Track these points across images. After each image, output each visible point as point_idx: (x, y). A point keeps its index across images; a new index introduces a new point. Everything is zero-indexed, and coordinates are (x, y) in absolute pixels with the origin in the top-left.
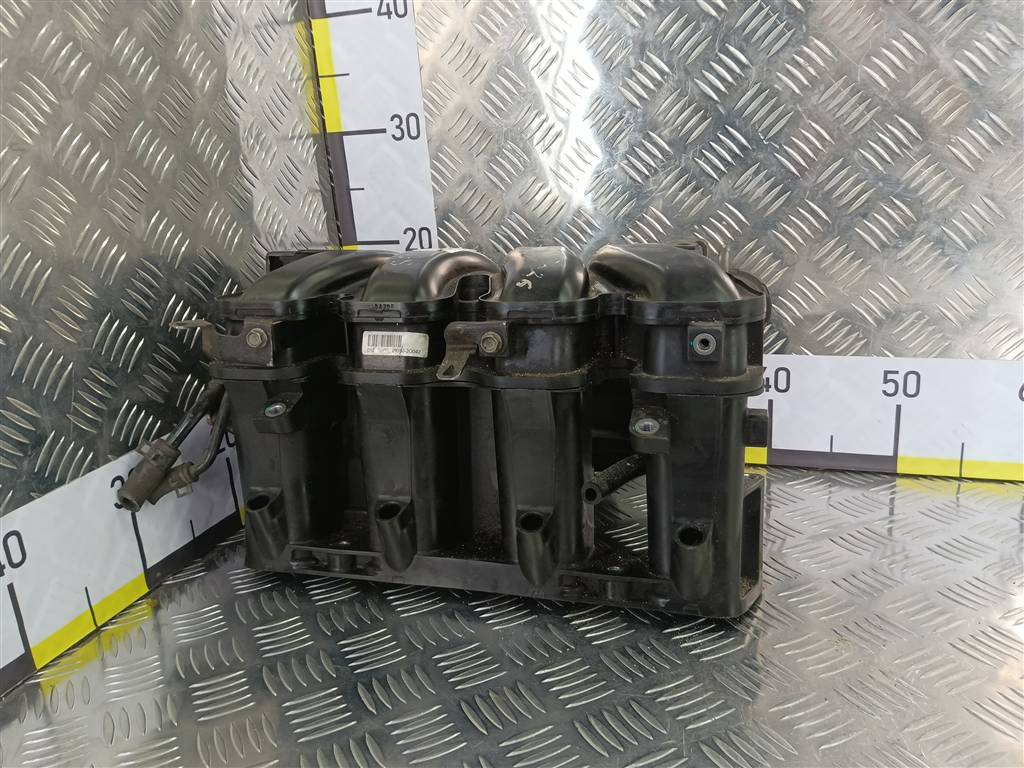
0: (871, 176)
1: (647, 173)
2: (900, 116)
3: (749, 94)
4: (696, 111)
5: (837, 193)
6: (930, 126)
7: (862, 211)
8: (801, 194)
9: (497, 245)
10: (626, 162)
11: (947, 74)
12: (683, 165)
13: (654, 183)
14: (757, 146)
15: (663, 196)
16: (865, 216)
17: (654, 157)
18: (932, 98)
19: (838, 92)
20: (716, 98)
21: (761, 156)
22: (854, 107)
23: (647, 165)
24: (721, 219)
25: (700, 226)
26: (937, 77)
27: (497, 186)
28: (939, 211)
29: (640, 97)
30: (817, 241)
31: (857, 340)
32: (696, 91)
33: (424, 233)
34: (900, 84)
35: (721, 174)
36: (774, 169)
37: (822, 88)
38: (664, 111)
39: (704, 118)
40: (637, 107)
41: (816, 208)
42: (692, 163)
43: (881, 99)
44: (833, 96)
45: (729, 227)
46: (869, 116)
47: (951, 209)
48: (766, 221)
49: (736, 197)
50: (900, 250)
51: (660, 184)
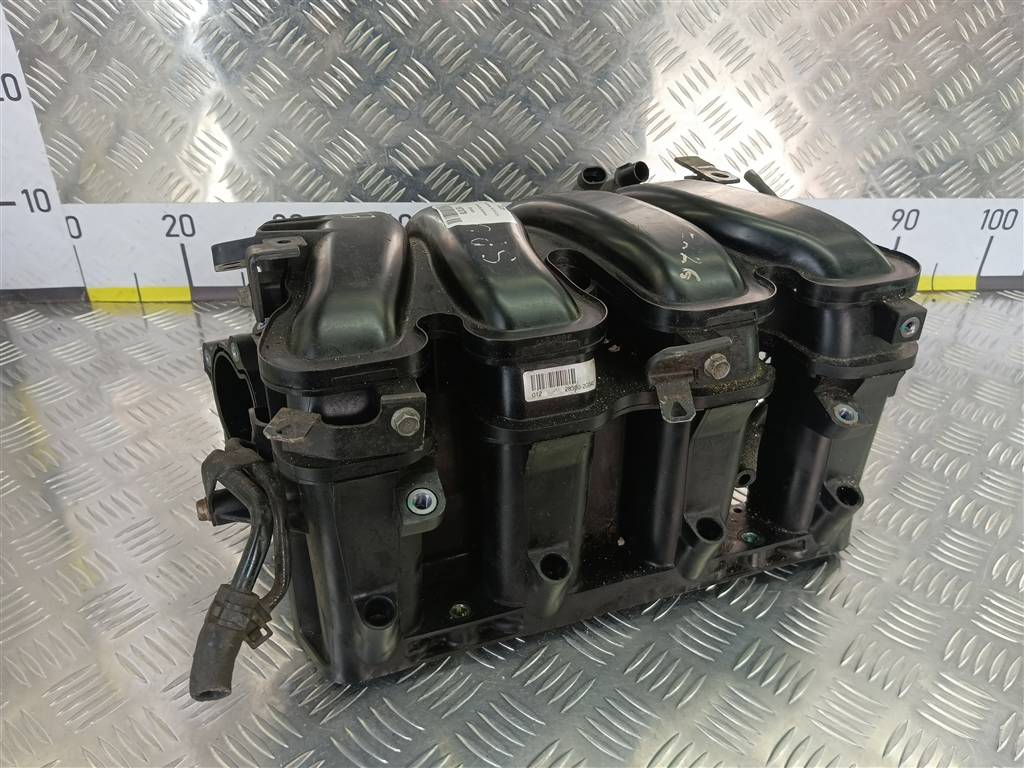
0: (467, 38)
1: (256, 23)
5: (439, 52)
7: (461, 70)
8: (407, 53)
10: (232, 10)
12: (292, 16)
13: (266, 33)
15: (274, 48)
16: (464, 75)
17: (263, 9)
21: (367, 13)
23: (255, 16)
24: (335, 74)
25: (315, 79)
28: (525, 73)
30: (424, 98)
31: (465, 188)
33: (9, 81)
35: (330, 28)
36: (380, 26)
41: (420, 65)
42: (300, 15)
45: (343, 81)
47: (534, 71)
48: (378, 77)
49: (347, 51)
50: (495, 108)
51: (270, 35)
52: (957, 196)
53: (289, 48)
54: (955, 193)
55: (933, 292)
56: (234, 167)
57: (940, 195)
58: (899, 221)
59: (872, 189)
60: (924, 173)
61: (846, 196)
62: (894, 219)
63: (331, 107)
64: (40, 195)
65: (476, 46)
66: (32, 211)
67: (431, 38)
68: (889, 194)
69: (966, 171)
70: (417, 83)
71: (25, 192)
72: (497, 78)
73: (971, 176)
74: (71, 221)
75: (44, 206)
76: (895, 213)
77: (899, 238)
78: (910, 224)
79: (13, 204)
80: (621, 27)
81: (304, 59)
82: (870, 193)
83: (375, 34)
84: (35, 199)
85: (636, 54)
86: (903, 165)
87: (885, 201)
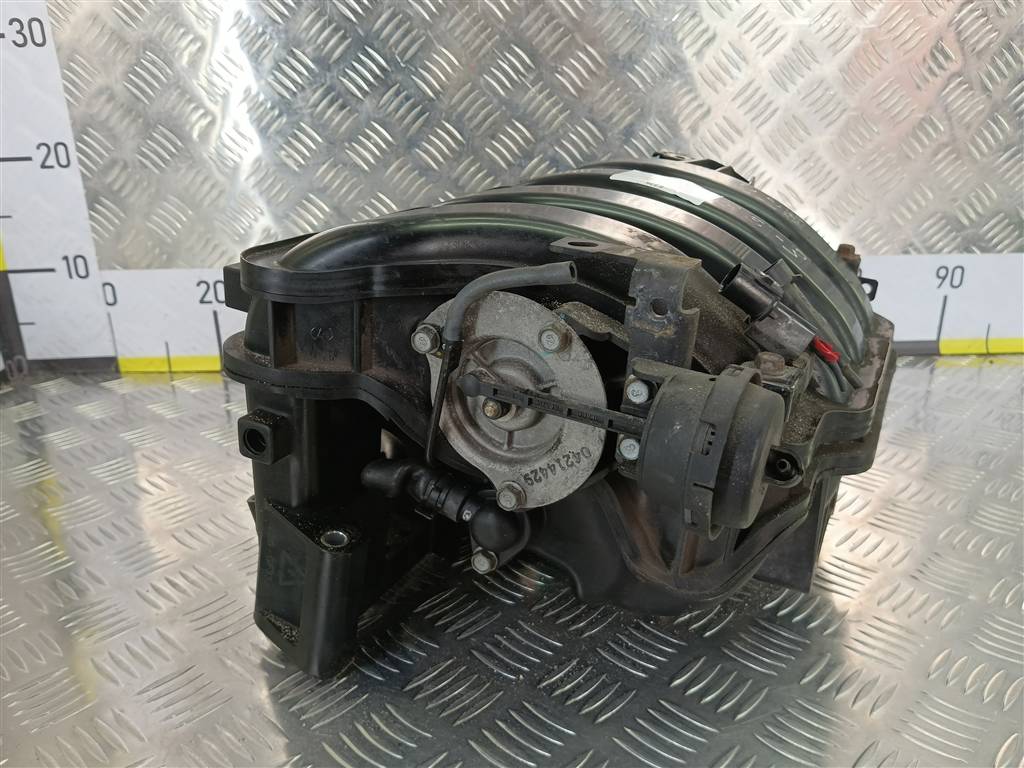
0: (495, 101)
1: (295, 90)
2: (516, 45)
3: (384, 17)
4: (336, 30)
5: (468, 115)
6: (541, 55)
7: (490, 132)
8: (438, 116)
9: (144, 160)
10: (272, 77)
11: (552, 10)
12: (328, 83)
13: (303, 99)
14: (396, 67)
15: (311, 114)
16: (493, 137)
17: (299, 74)
18: (541, 30)
19: (462, 20)
20: (354, 19)
21: (399, 78)
22: (477, 36)
23: (294, 82)
24: (369, 138)
25: (349, 143)
26: (544, 11)
27: (138, 98)
28: (552, 134)
29: (281, 14)
30: (455, 160)
32: (334, 11)
33: (61, 149)
34: (514, 17)
35: (365, 93)
36: (412, 91)
37: (448, 15)
38: (306, 29)
39: (344, 38)
40: (279, 24)
41: (451, 128)
42: (336, 81)
43: (499, 29)
44: (458, 24)
45: (376, 145)
46: (490, 44)
47: (560, 131)
48: (409, 140)
49: (381, 116)
50: (523, 168)
51: (308, 101)
52: (1001, 251)
53: (325, 113)
54: (999, 247)
55: (988, 355)
56: (269, 231)
57: (984, 250)
58: (944, 278)
59: (911, 245)
60: (964, 227)
61: (886, 252)
62: (939, 277)
63: (364, 171)
64: (80, 261)
65: (504, 108)
66: (71, 277)
67: (461, 102)
68: (930, 250)
69: (1009, 225)
70: (448, 146)
71: (66, 258)
72: (525, 138)
73: (1013, 231)
74: (108, 288)
75: (82, 272)
76: (939, 270)
77: (946, 298)
78: (956, 282)
79: (52, 270)
80: (645, 85)
81: (340, 124)
82: (910, 249)
83: (407, 98)
84: (75, 266)
85: (660, 112)
86: (941, 219)
87: (927, 258)
